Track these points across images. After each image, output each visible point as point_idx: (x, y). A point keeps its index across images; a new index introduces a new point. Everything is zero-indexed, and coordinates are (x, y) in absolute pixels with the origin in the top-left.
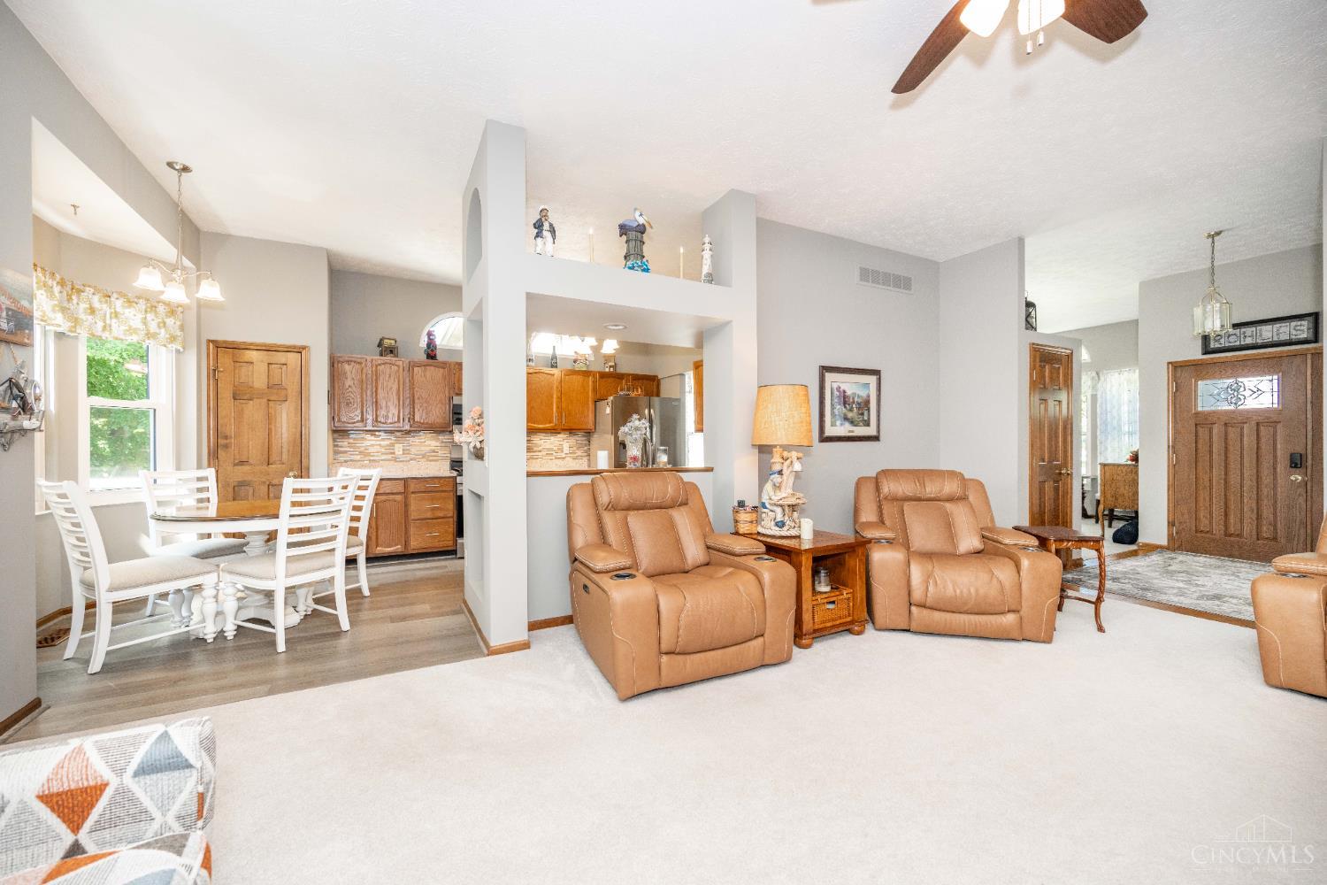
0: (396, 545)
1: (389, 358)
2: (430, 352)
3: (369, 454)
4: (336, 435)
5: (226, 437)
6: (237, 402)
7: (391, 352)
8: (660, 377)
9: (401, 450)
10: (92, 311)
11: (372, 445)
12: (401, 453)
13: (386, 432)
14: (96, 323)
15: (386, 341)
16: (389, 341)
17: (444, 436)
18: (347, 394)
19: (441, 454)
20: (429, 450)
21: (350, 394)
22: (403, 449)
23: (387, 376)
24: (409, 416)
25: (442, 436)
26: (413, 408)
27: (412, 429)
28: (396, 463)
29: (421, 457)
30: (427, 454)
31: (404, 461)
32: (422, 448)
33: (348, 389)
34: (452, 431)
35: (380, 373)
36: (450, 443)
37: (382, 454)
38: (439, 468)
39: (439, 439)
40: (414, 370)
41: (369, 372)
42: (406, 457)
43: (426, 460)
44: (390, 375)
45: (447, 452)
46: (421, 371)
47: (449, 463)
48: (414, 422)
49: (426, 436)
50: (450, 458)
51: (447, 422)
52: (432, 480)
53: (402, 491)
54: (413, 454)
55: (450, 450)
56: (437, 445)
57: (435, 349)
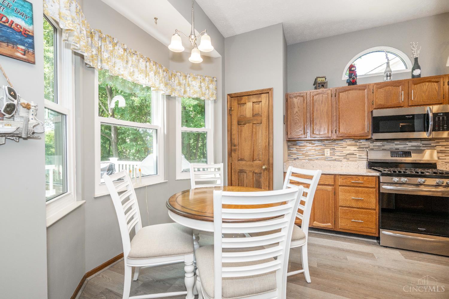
0: (327, 222)
1: (322, 90)
2: (352, 80)
3: (308, 156)
4: (289, 144)
5: (235, 146)
6: (239, 126)
7: (323, 86)
9: (329, 153)
10: (180, 84)
11: (310, 150)
12: (329, 155)
13: (318, 140)
14: (181, 90)
15: (319, 79)
16: (321, 79)
17: (361, 143)
18: (295, 118)
19: (359, 156)
20: (349, 153)
21: (297, 117)
22: (330, 152)
23: (320, 102)
24: (335, 129)
25: (359, 143)
26: (339, 123)
27: (337, 138)
28: (325, 162)
29: (343, 158)
30: (347, 156)
31: (331, 160)
32: (344, 151)
33: (295, 114)
34: (371, 138)
35: (315, 101)
36: (366, 148)
37: (316, 155)
38: (357, 167)
39: (357, 145)
40: (339, 94)
41: (308, 101)
42: (332, 158)
43: (347, 160)
44: (322, 101)
45: (364, 155)
46: (344, 95)
47: (365, 163)
48: (339, 133)
49: (346, 143)
50: (366, 159)
51: (366, 131)
52: (357, 177)
53: (333, 184)
54: (337, 156)
55: (366, 153)
56: (356, 150)
57: (355, 77)
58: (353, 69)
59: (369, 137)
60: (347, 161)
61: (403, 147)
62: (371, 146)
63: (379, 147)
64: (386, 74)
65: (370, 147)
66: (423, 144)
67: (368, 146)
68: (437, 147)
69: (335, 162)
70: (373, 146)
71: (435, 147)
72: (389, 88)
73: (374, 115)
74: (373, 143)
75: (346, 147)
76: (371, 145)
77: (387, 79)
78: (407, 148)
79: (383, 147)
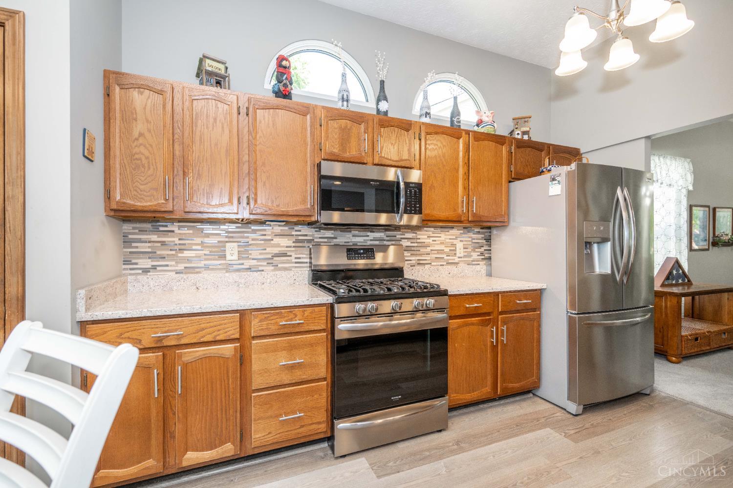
0: (222, 443)
2: (282, 88)
7: (218, 83)
8: (582, 151)
9: (235, 252)
11: (190, 245)
12: (235, 257)
13: (210, 222)
16: (213, 64)
17: (300, 231)
18: (136, 150)
19: (296, 258)
20: (278, 252)
21: (142, 149)
22: (239, 251)
23: (211, 120)
24: (247, 194)
25: (296, 231)
26: (256, 181)
27: (252, 217)
28: (227, 274)
29: (265, 264)
30: (275, 258)
31: (238, 270)
32: (267, 249)
33: (137, 139)
34: (317, 222)
35: (197, 114)
36: (309, 241)
37: (206, 260)
38: (292, 281)
39: (293, 235)
40: (255, 112)
41: (178, 109)
42: (243, 264)
43: (273, 268)
44: (215, 119)
45: (304, 256)
46: (266, 115)
47: (305, 274)
48: (255, 204)
49: (272, 230)
50: (308, 265)
51: (309, 206)
52: (290, 312)
53: (237, 336)
54: (253, 259)
55: (309, 253)
56: (290, 247)
57: (288, 84)
58: (284, 63)
59: (313, 219)
60: (273, 271)
61: (363, 241)
62: (317, 238)
63: (330, 240)
64: (341, 95)
65: (315, 240)
66: (387, 236)
67: (311, 238)
68: (403, 240)
69: (248, 273)
70: (320, 238)
71: (401, 241)
72: (347, 124)
73: (323, 173)
74: (320, 231)
76: (317, 235)
77: (343, 106)
78: (368, 242)
79: (335, 240)
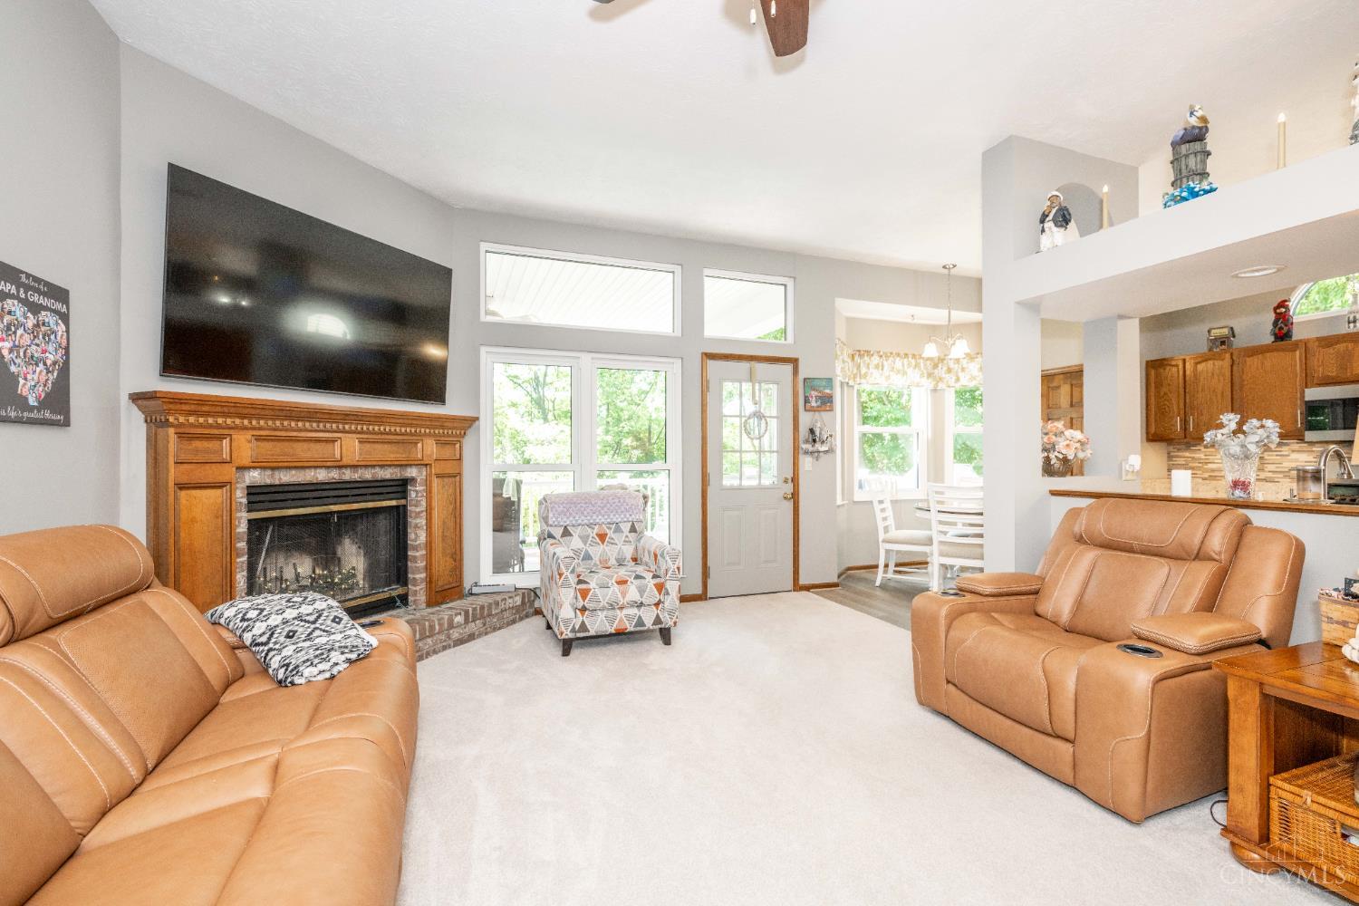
2: (1278, 332)
7: (1223, 342)
16: (1218, 331)
18: (1162, 403)
21: (1166, 402)
23: (1210, 375)
33: (1163, 397)
35: (1200, 373)
40: (1245, 360)
41: (1187, 373)
46: (1255, 360)
57: (1283, 326)
58: (1280, 310)
64: (1347, 318)
72: (1347, 347)
73: (1307, 399)
75: (1288, 456)
77: (1347, 328)
